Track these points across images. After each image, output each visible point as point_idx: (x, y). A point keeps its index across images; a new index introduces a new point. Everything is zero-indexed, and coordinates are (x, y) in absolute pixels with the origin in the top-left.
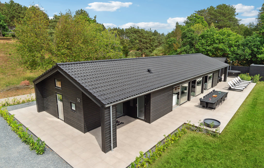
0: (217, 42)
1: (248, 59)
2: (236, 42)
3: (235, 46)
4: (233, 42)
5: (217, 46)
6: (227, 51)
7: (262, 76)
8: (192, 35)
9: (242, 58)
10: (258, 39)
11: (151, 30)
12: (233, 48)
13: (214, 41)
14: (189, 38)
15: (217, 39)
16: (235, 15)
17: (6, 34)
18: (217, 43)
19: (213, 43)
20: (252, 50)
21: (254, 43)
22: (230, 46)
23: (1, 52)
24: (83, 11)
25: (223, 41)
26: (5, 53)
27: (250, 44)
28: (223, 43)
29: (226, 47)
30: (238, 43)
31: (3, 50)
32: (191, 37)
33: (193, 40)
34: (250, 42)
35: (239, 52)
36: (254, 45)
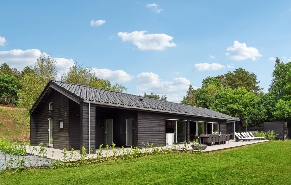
0: (230, 101)
1: (265, 119)
2: (251, 101)
3: (251, 106)
4: (248, 100)
5: (231, 106)
6: (242, 111)
7: (278, 133)
8: (205, 95)
9: (258, 118)
10: (273, 96)
11: (166, 97)
12: (248, 108)
13: (228, 101)
14: (202, 99)
15: (231, 99)
16: (257, 83)
17: (17, 103)
18: (231, 103)
19: (227, 104)
20: (268, 109)
21: (269, 101)
22: (245, 106)
23: (9, 118)
24: (98, 80)
25: (237, 100)
26: (12, 119)
27: (265, 102)
28: (238, 102)
29: (241, 107)
30: (253, 103)
31: (11, 116)
32: (205, 98)
33: (206, 101)
34: (265, 100)
35: (255, 111)
36: (269, 104)
